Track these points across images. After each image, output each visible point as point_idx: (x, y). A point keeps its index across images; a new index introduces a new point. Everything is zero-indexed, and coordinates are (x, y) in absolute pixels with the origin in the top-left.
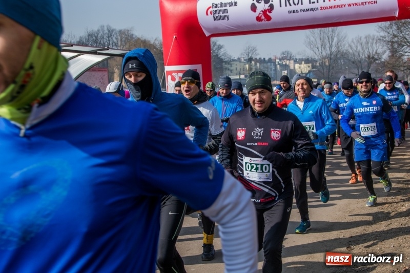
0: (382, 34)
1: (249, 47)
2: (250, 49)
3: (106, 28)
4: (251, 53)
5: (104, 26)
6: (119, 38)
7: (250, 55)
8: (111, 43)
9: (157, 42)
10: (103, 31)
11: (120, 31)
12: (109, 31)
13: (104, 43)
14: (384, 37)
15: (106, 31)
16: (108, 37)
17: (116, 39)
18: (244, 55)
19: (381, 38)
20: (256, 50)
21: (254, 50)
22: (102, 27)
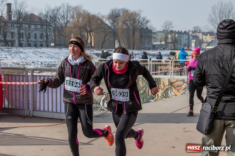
1: (167, 22)
2: (167, 23)
4: (168, 26)
5: (64, 4)
6: (75, 12)
8: (69, 16)
9: (99, 16)
10: (64, 7)
12: (68, 7)
13: (64, 16)
15: (66, 7)
16: (67, 11)
18: (163, 27)
20: (171, 24)
21: (170, 24)
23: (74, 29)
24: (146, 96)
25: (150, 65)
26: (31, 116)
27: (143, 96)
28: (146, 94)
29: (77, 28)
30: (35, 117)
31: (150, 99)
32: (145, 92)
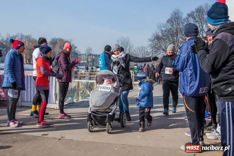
0: (151, 43)
1: (88, 48)
3: (20, 34)
5: (19, 33)
6: (27, 39)
7: (89, 51)
10: (19, 36)
11: (27, 36)
12: (22, 36)
14: (152, 45)
15: (20, 36)
16: (21, 39)
17: (25, 40)
19: (150, 45)
20: (92, 49)
21: (91, 49)
22: (18, 34)
23: (27, 50)
24: (84, 95)
25: (87, 73)
26: (20, 105)
27: (82, 94)
28: (84, 94)
29: (28, 50)
30: (23, 106)
31: (87, 96)
32: (84, 92)
